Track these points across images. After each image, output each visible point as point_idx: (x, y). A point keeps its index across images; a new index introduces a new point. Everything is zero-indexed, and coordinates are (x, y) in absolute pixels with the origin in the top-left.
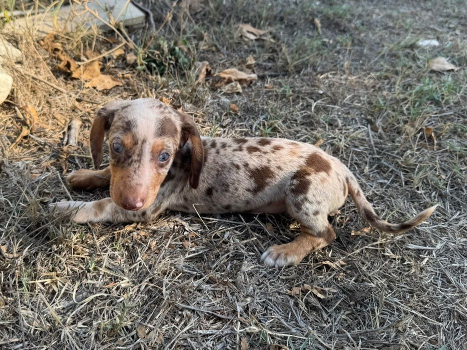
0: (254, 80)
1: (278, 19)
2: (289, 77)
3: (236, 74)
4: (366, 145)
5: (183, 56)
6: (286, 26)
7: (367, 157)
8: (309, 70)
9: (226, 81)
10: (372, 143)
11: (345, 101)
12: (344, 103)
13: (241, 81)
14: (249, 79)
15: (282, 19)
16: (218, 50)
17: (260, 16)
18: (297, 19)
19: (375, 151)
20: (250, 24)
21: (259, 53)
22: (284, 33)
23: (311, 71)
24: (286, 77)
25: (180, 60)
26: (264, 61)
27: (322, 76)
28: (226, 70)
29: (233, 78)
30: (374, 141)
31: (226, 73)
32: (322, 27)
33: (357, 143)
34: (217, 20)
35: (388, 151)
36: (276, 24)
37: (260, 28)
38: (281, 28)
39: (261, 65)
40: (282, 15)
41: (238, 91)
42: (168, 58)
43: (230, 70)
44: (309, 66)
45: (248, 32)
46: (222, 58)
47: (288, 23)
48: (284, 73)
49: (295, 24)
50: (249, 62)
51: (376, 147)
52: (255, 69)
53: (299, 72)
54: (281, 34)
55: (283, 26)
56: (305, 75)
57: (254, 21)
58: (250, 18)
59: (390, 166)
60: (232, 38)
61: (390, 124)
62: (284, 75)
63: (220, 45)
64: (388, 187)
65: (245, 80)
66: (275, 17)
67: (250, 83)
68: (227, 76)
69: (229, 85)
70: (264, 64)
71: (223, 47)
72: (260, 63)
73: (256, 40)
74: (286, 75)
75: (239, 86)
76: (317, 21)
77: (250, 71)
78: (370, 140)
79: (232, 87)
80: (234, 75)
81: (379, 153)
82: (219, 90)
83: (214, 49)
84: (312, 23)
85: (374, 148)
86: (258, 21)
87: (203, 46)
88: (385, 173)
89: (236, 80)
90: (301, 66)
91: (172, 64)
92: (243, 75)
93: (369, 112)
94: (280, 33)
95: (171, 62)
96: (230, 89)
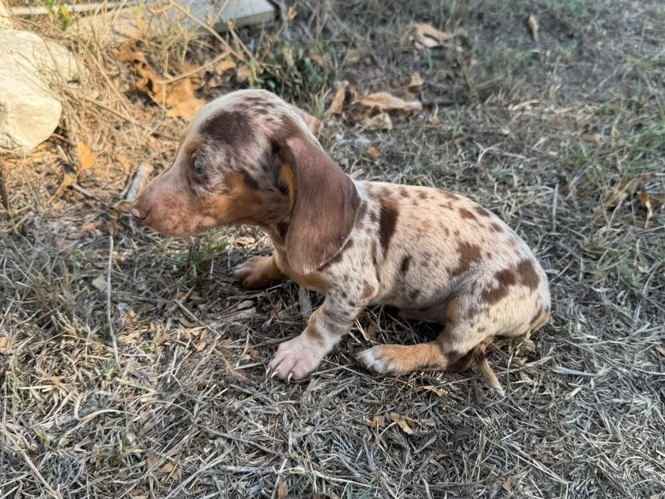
0: (417, 110)
1: (475, 15)
2: (468, 106)
3: (388, 101)
4: (544, 216)
5: (314, 72)
6: (485, 28)
7: (541, 234)
8: (500, 97)
9: (369, 111)
10: (554, 213)
11: (534, 148)
12: (534, 151)
13: (393, 112)
14: (407, 109)
15: (480, 17)
16: (374, 63)
17: (446, 11)
18: (503, 17)
19: (554, 227)
20: (430, 23)
21: (434, 67)
22: (480, 38)
23: (502, 99)
24: (463, 107)
25: (310, 79)
26: (440, 81)
27: (516, 107)
28: (373, 96)
29: (382, 106)
30: (557, 210)
31: (371, 99)
32: (539, 30)
33: (532, 212)
34: (381, 17)
35: (572, 227)
36: (471, 24)
37: (444, 30)
38: (478, 31)
39: (435, 87)
40: (481, 10)
41: (385, 127)
42: (293, 74)
43: (378, 95)
44: (501, 91)
45: (427, 35)
46: (376, 75)
47: (488, 23)
48: (461, 100)
49: (499, 24)
50: (414, 83)
51: (559, 220)
52: (422, 93)
53: (483, 100)
54: (476, 39)
55: (481, 27)
56: (491, 104)
57: (436, 20)
58: (431, 14)
59: (569, 250)
60: (397, 45)
61: (591, 184)
62: (461, 104)
63: (378, 55)
64: (558, 280)
65: (402, 111)
66: (471, 13)
67: (411, 114)
68: (372, 104)
69: (375, 118)
70: (440, 85)
71: (382, 58)
72: (433, 83)
73: (434, 48)
74: (464, 103)
75: (388, 119)
76: (533, 20)
77: (413, 96)
78: (551, 209)
79: (379, 120)
80: (383, 103)
81: (558, 229)
82: (357, 125)
83: (368, 61)
84: (526, 23)
85: (554, 221)
86: (443, 20)
87: (352, 56)
88: (559, 257)
89: (385, 111)
90: (488, 91)
91: (298, 84)
92: (399, 103)
93: (567, 166)
94: (474, 37)
95: (297, 81)
96: (376, 123)
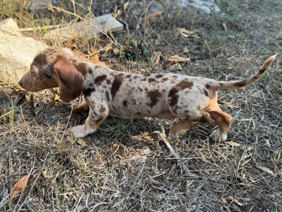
0: (188, 61)
1: (201, 24)
2: (209, 59)
3: (178, 59)
4: (261, 102)
5: (146, 49)
6: (206, 29)
7: (262, 110)
8: (222, 55)
9: (172, 63)
10: (265, 100)
11: (245, 74)
12: (245, 75)
13: (180, 63)
14: (185, 61)
15: (203, 25)
16: (166, 45)
17: (190, 23)
18: (212, 24)
19: (267, 106)
20: (184, 28)
21: (191, 45)
22: (204, 33)
23: (223, 55)
24: (208, 59)
25: (144, 52)
26: (194, 50)
27: (230, 58)
28: (172, 57)
29: (176, 61)
30: (266, 99)
31: (172, 58)
32: (227, 28)
33: (255, 101)
34: (165, 27)
35: (275, 106)
36: (200, 28)
37: (190, 30)
38: (203, 30)
40: (203, 22)
41: (179, 69)
42: (137, 50)
43: (174, 56)
44: (221, 52)
45: (184, 33)
46: (168, 49)
47: (206, 27)
48: (206, 57)
49: (211, 27)
50: (185, 51)
51: (267, 103)
52: (188, 55)
53: (215, 56)
54: (203, 33)
55: (204, 29)
56: (219, 58)
57: (186, 26)
58: (184, 24)
59: (277, 116)
60: (174, 37)
61: (274, 88)
62: (206, 58)
63: (167, 41)
64: (277, 129)
65: (183, 62)
66: (199, 24)
67: (186, 64)
68: (172, 60)
69: (174, 65)
70: (194, 51)
71: (169, 42)
72: (191, 51)
73: (189, 37)
74: (208, 58)
75: (180, 66)
76: (224, 25)
77: (185, 56)
78: (263, 99)
79: (176, 66)
80: (176, 59)
81: (269, 107)
82: (168, 69)
83: (164, 43)
84: (221, 26)
85: (266, 104)
86: (189, 26)
87: (157, 42)
88: (274, 120)
89: (178, 62)
90: (216, 52)
91: (140, 54)
92: (182, 59)
93: (261, 81)
94: (202, 32)
95: (139, 53)
96: (174, 67)
